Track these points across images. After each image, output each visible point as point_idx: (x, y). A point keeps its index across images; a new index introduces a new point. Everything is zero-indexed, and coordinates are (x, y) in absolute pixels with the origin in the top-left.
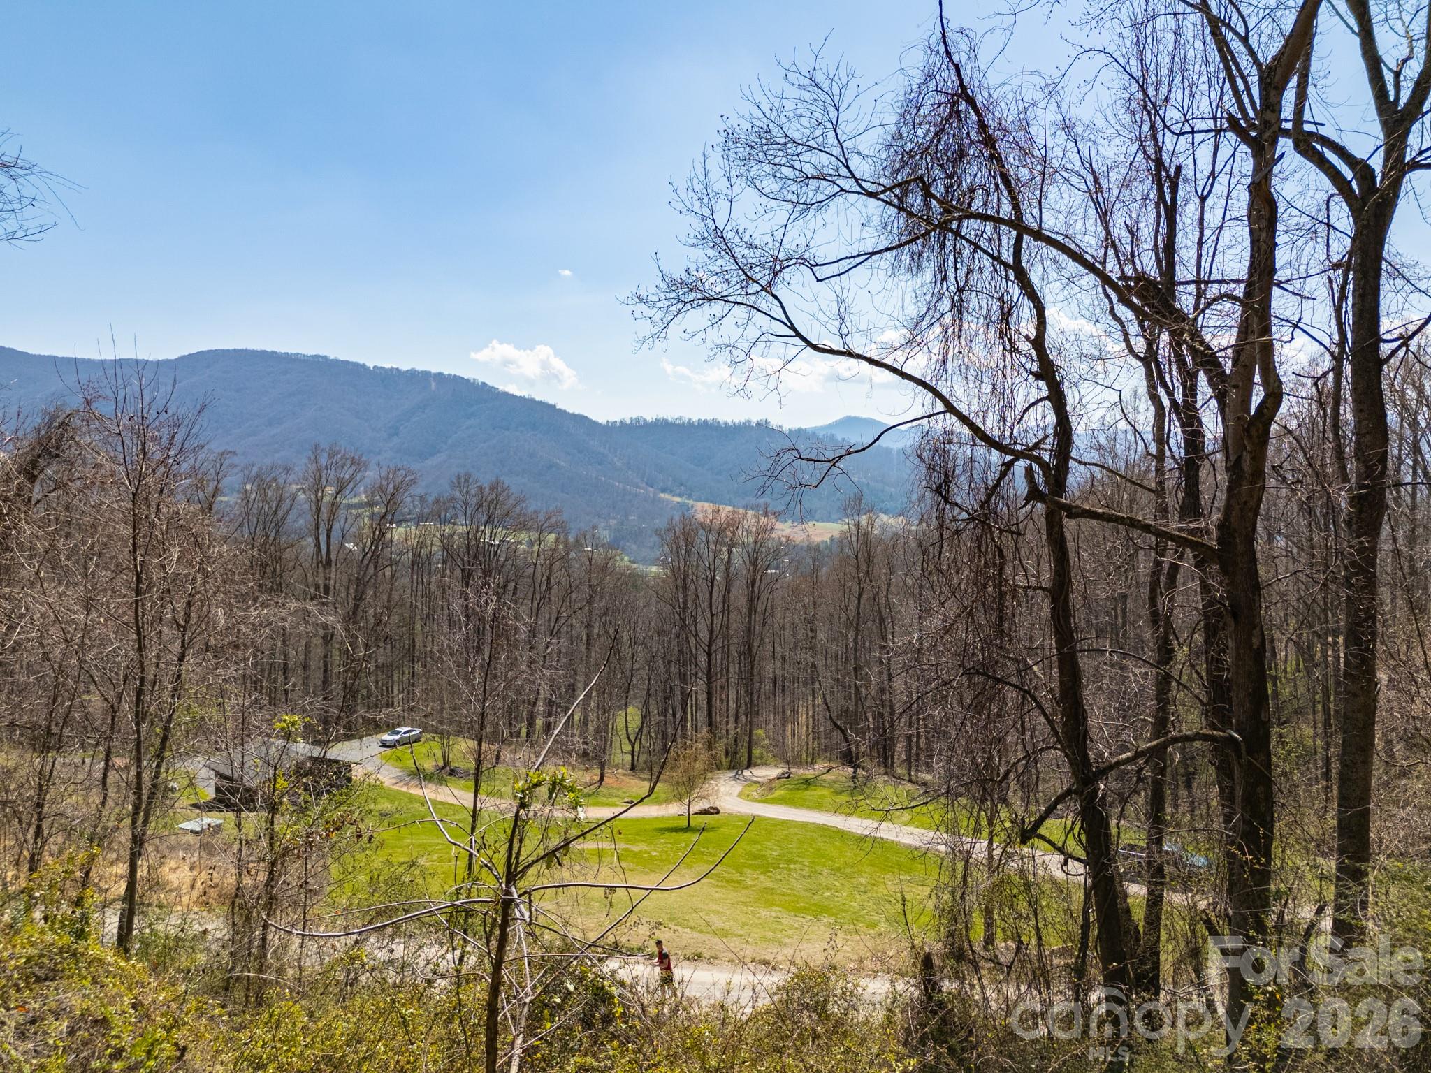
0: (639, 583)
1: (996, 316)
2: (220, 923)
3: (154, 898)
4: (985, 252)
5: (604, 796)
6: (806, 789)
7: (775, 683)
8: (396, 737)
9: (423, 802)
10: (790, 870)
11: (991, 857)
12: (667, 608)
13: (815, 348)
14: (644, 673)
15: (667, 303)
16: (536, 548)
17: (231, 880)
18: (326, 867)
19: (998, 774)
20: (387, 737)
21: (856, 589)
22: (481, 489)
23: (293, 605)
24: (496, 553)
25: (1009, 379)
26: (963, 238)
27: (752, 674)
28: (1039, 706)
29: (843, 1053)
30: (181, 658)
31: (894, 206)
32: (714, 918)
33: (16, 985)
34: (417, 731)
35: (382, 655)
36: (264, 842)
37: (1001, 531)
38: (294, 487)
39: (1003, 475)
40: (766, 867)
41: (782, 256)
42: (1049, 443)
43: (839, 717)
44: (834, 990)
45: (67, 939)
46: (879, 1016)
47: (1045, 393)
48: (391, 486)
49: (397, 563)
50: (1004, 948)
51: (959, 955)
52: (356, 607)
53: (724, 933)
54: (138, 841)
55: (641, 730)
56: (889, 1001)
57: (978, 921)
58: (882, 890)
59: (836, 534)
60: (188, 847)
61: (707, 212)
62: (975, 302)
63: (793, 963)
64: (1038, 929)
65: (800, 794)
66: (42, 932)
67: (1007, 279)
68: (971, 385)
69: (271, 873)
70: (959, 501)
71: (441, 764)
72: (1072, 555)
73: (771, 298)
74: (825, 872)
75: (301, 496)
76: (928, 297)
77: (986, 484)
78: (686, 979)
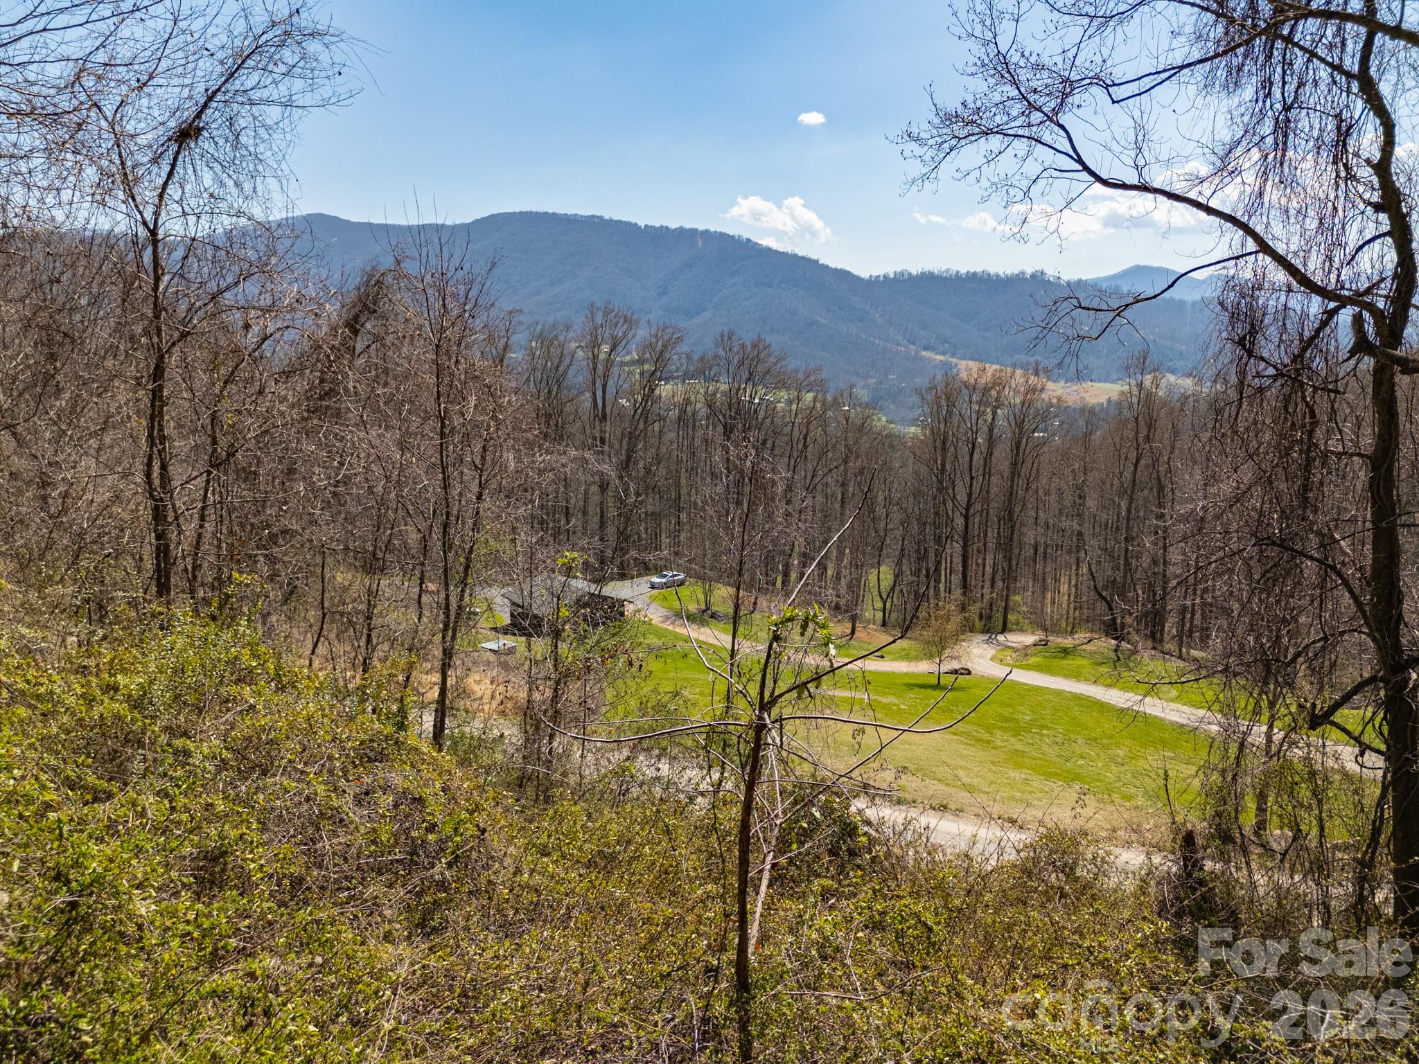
0: (896, 443)
1: (1330, 136)
2: (515, 730)
3: (461, 704)
4: (1323, 60)
5: (855, 648)
6: (1064, 658)
7: (1036, 550)
8: (664, 580)
9: (688, 640)
10: (1042, 735)
11: (1269, 740)
12: (923, 469)
13: (1105, 183)
14: (898, 533)
15: (939, 140)
16: (794, 407)
17: (523, 695)
18: (601, 690)
19: (1286, 657)
20: (656, 580)
21: (1133, 455)
22: (743, 346)
23: (573, 453)
24: (755, 411)
25: (1341, 213)
26: (1296, 45)
27: (1011, 539)
28: (1346, 583)
29: (1093, 914)
30: (479, 497)
31: (1213, 12)
32: (961, 773)
33: (353, 762)
34: (682, 576)
35: (652, 504)
36: (550, 663)
37: (1315, 389)
38: (573, 345)
39: (1324, 324)
40: (1018, 731)
41: (1074, 76)
42: (1386, 288)
43: (1105, 587)
44: (1083, 854)
45: (389, 729)
46: (1130, 886)
47: (1386, 227)
48: (660, 343)
49: (665, 419)
50: (1278, 835)
51: (1225, 836)
52: (629, 458)
53: (971, 789)
54: (448, 654)
55: (893, 588)
56: (1143, 872)
57: (1251, 804)
58: (1141, 763)
59: (1115, 396)
60: (488, 663)
61: (989, 36)
62: (1305, 122)
63: (1041, 823)
64: (1321, 820)
65: (1057, 662)
66: (372, 721)
67: (1349, 92)
68: (1292, 220)
69: (556, 690)
70: (1266, 355)
71: (703, 607)
72: (1402, 418)
73: (1056, 128)
74: (1080, 741)
75: (580, 353)
76: (1246, 119)
77: (1301, 335)
78: (932, 826)
